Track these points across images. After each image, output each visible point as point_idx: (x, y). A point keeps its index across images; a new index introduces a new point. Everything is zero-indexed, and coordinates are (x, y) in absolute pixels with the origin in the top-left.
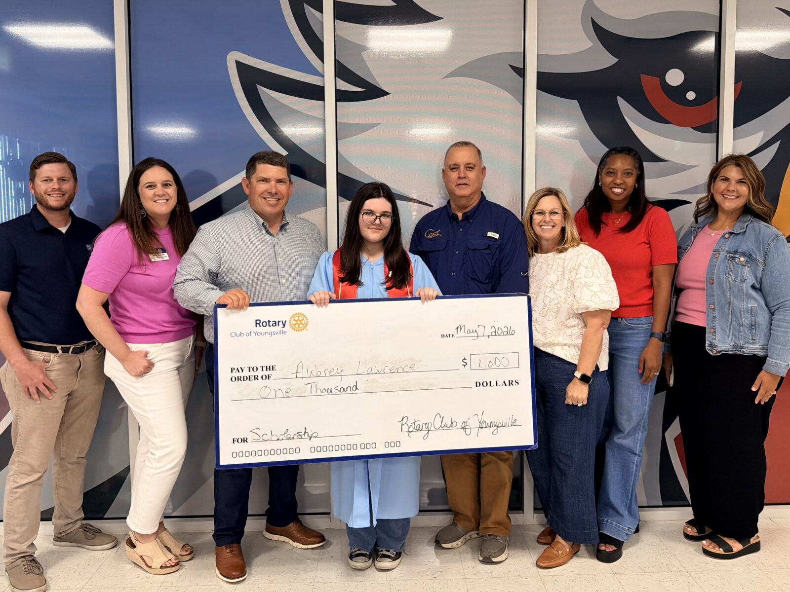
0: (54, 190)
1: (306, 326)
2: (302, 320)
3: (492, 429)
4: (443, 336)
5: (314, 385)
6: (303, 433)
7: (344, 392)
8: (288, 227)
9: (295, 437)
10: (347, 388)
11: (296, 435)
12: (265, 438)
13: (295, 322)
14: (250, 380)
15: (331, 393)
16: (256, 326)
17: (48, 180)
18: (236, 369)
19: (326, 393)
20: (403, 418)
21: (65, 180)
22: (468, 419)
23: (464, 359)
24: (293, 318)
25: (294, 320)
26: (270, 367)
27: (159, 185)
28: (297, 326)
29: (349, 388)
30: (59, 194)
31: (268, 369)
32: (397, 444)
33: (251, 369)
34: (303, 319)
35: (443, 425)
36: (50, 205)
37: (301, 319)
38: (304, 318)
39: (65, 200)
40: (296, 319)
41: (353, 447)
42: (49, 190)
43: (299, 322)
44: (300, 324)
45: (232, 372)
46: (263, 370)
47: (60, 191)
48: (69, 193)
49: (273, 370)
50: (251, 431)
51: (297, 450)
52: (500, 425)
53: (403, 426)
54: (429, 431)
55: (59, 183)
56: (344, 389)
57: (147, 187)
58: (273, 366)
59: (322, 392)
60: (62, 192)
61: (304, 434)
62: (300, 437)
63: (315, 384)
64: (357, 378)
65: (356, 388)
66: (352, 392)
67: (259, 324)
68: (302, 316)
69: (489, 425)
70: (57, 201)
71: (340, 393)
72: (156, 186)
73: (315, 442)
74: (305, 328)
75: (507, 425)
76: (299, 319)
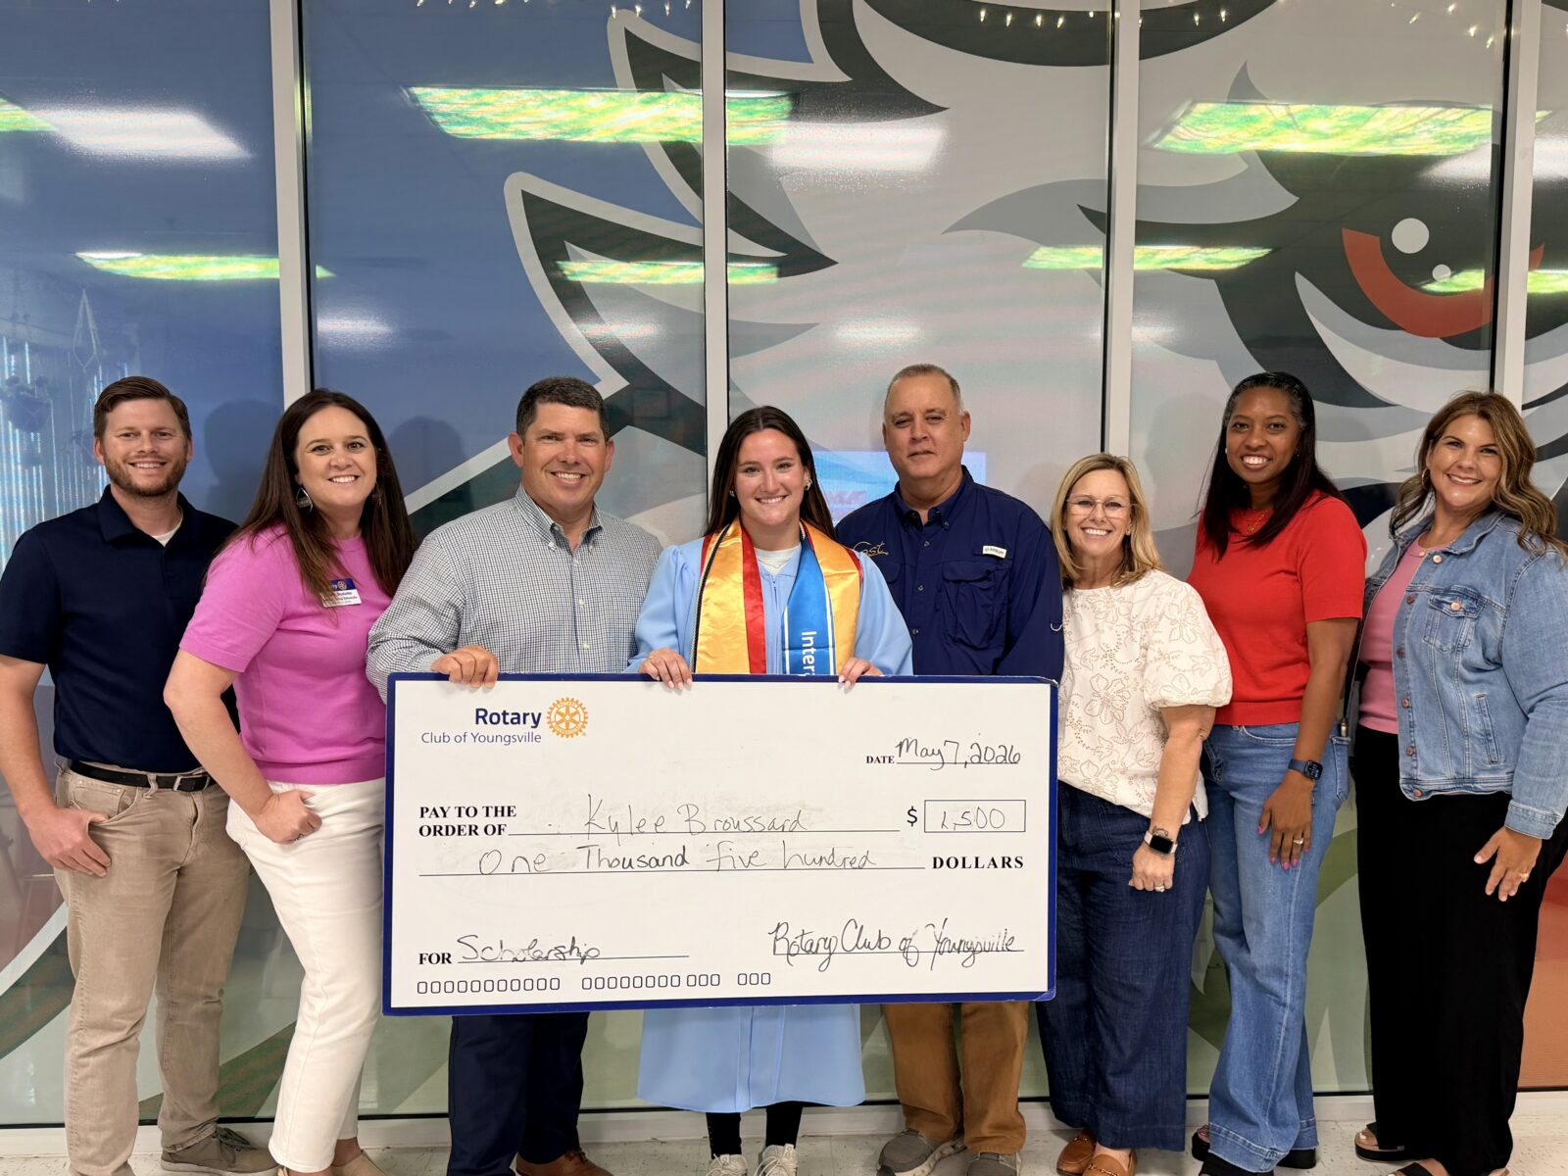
0: (143, 454)
1: (584, 727)
2: (574, 714)
5: (594, 850)
6: (568, 948)
7: (658, 868)
8: (599, 537)
9: (552, 956)
10: (664, 859)
11: (553, 953)
12: (488, 955)
13: (559, 718)
14: (459, 834)
15: (630, 869)
16: (477, 723)
17: (131, 434)
18: (431, 810)
19: (620, 868)
20: (779, 926)
21: (164, 434)
24: (556, 709)
25: (558, 712)
26: (503, 808)
27: (338, 446)
28: (563, 726)
29: (668, 860)
30: (153, 462)
31: (499, 814)
32: (763, 978)
33: (463, 811)
34: (577, 712)
35: (860, 945)
36: (136, 485)
37: (572, 710)
38: (579, 709)
39: (166, 475)
40: (563, 710)
41: (671, 981)
42: (133, 454)
43: (568, 718)
44: (571, 722)
45: (422, 816)
46: (487, 815)
47: (155, 457)
48: (174, 460)
49: (509, 815)
50: (459, 941)
51: (554, 984)
53: (777, 943)
54: (830, 954)
55: (152, 441)
56: (657, 861)
57: (314, 450)
58: (509, 808)
59: (610, 866)
60: (159, 457)
61: (571, 952)
62: (561, 956)
63: (597, 848)
64: (687, 840)
65: (684, 861)
66: (675, 868)
67: (483, 718)
68: (576, 706)
70: (150, 476)
71: (648, 868)
72: (332, 447)
73: (591, 969)
74: (581, 731)
76: (568, 711)
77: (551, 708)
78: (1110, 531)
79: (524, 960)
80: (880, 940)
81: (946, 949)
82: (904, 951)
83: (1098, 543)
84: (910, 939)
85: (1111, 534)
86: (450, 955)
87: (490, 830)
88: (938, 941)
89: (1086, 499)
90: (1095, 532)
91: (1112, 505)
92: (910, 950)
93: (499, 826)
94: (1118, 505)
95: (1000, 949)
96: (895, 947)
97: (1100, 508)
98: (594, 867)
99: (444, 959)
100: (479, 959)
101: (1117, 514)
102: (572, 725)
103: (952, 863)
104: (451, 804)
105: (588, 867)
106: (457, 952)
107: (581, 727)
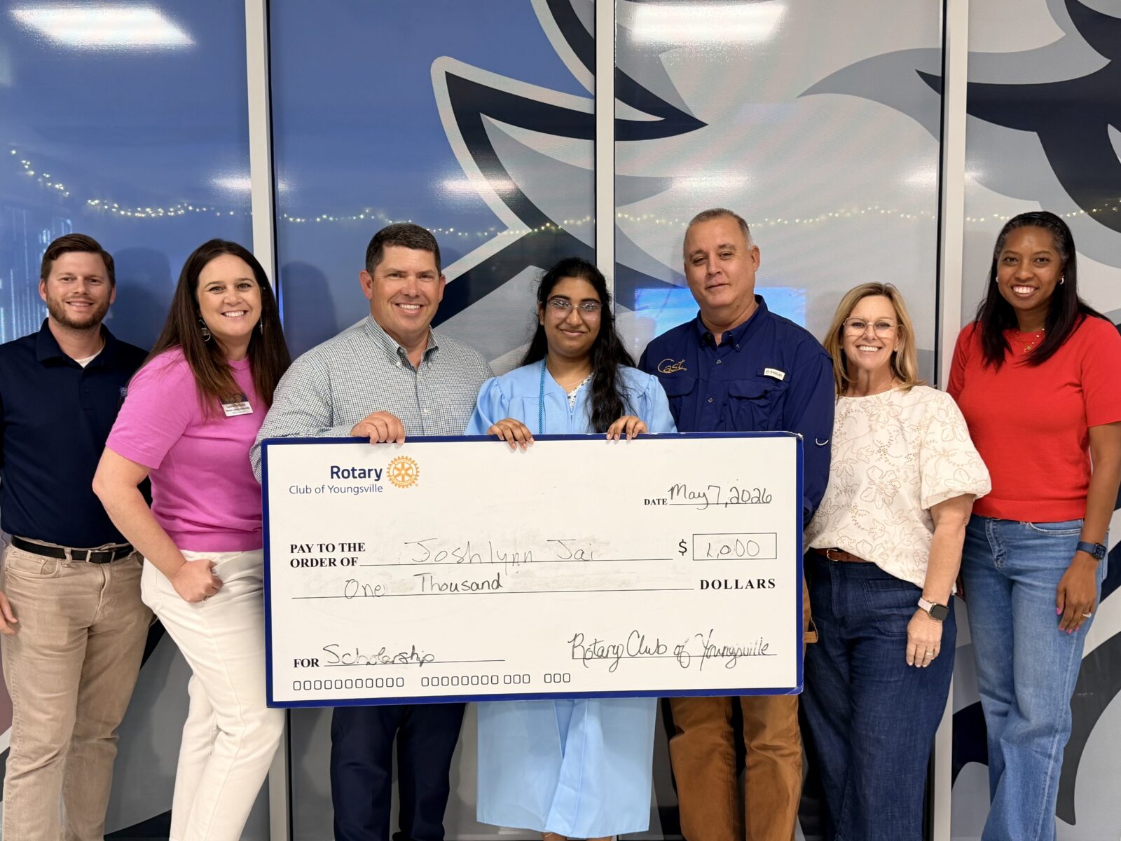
1: (416, 479)
2: (408, 469)
3: (727, 659)
4: (647, 502)
5: (427, 577)
6: (410, 654)
7: (478, 591)
9: (397, 660)
10: (483, 584)
11: (398, 658)
12: (347, 660)
13: (396, 472)
14: (321, 565)
15: (456, 592)
16: (332, 477)
18: (299, 547)
19: (448, 591)
20: (576, 636)
22: (686, 642)
23: (683, 542)
24: (393, 466)
25: (395, 468)
26: (355, 544)
27: (230, 287)
28: (400, 478)
29: (486, 584)
31: (352, 549)
32: (564, 677)
33: (324, 547)
34: (411, 468)
35: (642, 651)
37: (406, 466)
38: (412, 465)
40: (399, 466)
41: (493, 680)
43: (403, 472)
44: (406, 475)
45: (292, 552)
46: (343, 550)
49: (360, 550)
50: (324, 649)
51: (398, 682)
52: (739, 654)
53: (575, 650)
54: (618, 658)
56: (477, 585)
57: (212, 290)
58: (359, 544)
59: (440, 589)
61: (412, 657)
62: (404, 660)
63: (430, 575)
64: (500, 568)
65: (499, 585)
66: (492, 591)
67: (337, 473)
68: (410, 463)
69: (721, 652)
71: (470, 591)
72: (225, 287)
73: (429, 670)
74: (414, 482)
75: (752, 653)
76: (403, 467)
77: (390, 465)
78: (880, 348)
79: (375, 664)
80: (658, 647)
81: (712, 654)
82: (678, 656)
83: (871, 358)
84: (683, 646)
85: (881, 350)
86: (317, 660)
87: (345, 562)
88: (706, 648)
89: (859, 321)
90: (867, 349)
91: (882, 325)
92: (683, 654)
93: (353, 559)
94: (888, 325)
95: (757, 653)
96: (670, 652)
97: (871, 328)
98: (427, 590)
99: (313, 663)
100: (341, 663)
101: (887, 334)
102: (407, 478)
103: (716, 584)
104: (314, 542)
105: (423, 591)
106: (323, 658)
107: (413, 481)
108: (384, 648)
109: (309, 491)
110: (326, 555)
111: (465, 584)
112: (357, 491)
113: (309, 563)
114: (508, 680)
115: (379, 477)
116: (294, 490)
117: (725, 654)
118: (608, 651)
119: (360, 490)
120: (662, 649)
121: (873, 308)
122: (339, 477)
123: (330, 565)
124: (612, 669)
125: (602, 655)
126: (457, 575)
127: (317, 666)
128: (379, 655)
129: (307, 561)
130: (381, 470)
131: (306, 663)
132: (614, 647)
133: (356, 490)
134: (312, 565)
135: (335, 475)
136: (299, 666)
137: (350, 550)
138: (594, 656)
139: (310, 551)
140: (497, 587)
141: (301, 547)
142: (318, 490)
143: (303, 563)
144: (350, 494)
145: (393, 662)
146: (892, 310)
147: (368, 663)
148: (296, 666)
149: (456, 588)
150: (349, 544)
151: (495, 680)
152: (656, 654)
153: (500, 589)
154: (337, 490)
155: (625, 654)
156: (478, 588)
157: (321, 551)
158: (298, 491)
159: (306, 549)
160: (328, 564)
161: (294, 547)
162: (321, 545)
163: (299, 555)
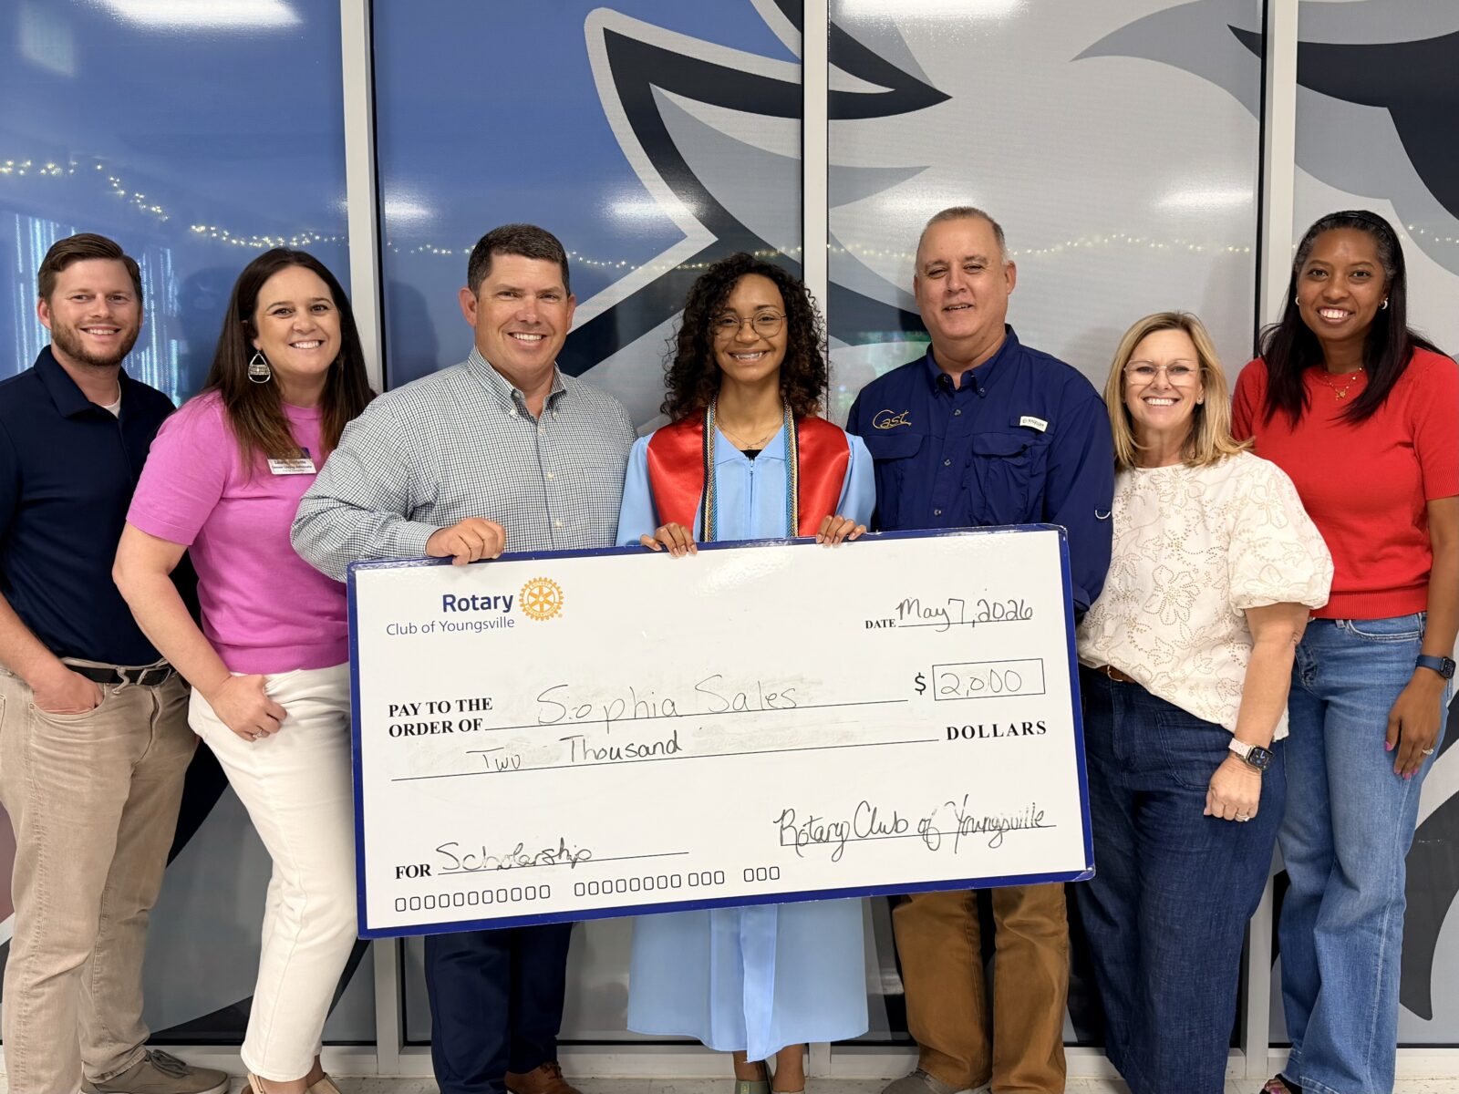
0: (97, 319)
1: (560, 608)
2: (548, 595)
3: (990, 834)
4: (869, 624)
7: (648, 757)
8: (564, 402)
9: (539, 861)
10: (655, 747)
11: (541, 857)
12: (470, 863)
13: (532, 599)
14: (432, 732)
15: (619, 759)
16: (445, 610)
17: (85, 296)
18: (400, 708)
19: (607, 759)
20: (784, 813)
21: (119, 298)
22: (933, 814)
23: (920, 676)
24: (528, 591)
25: (531, 594)
26: (478, 701)
27: (301, 310)
28: (537, 607)
29: (659, 747)
30: (107, 328)
31: (474, 707)
32: (772, 872)
33: (435, 707)
34: (551, 593)
35: (875, 829)
36: (87, 353)
37: (546, 591)
38: (553, 589)
39: (119, 342)
40: (536, 591)
41: (671, 881)
42: (87, 318)
43: (541, 599)
44: (545, 603)
45: (392, 715)
46: (461, 710)
47: (110, 323)
48: (129, 327)
49: (485, 708)
50: (437, 850)
51: (543, 891)
52: (1005, 827)
53: (784, 832)
54: (843, 841)
55: (108, 305)
56: (647, 749)
57: (276, 313)
58: (484, 700)
59: (597, 757)
60: (115, 323)
61: (560, 855)
62: (549, 860)
63: (581, 739)
64: (678, 724)
67: (451, 604)
68: (550, 586)
69: (981, 826)
70: (103, 343)
71: (638, 758)
72: (295, 310)
73: (584, 873)
74: (556, 613)
75: (1023, 826)
76: (541, 591)
77: (524, 590)
78: (1176, 400)
79: (510, 867)
80: (896, 822)
81: (970, 829)
82: (924, 833)
83: (1165, 415)
84: (930, 820)
85: (1178, 403)
86: (428, 867)
87: (465, 726)
88: (960, 821)
89: (1145, 365)
90: (1158, 402)
91: (1178, 369)
92: (930, 831)
93: (475, 721)
94: (1185, 369)
95: (1029, 825)
96: (913, 830)
97: (1162, 374)
98: (579, 759)
99: (423, 871)
100: (461, 869)
101: (1184, 381)
102: (546, 607)
103: (968, 732)
104: (422, 700)
105: (573, 761)
106: (437, 863)
107: (556, 608)
108: (521, 844)
109: (413, 630)
110: (438, 717)
111: (630, 748)
112: (480, 627)
113: (415, 730)
114: (694, 881)
115: (508, 606)
116: (392, 630)
117: (987, 828)
118: (829, 831)
119: (483, 626)
120: (902, 826)
121: (1166, 346)
122: (454, 610)
123: (444, 731)
124: (836, 858)
125: (821, 838)
126: (619, 737)
127: (429, 874)
128: (515, 854)
129: (412, 727)
130: (511, 597)
131: (412, 871)
132: (837, 826)
133: (478, 626)
134: (419, 733)
135: (449, 607)
136: (403, 876)
137: (471, 709)
138: (811, 840)
139: (416, 713)
140: (674, 751)
141: (404, 707)
142: (425, 629)
143: (407, 730)
144: (470, 632)
145: (534, 864)
146: (1192, 348)
147: (500, 867)
148: (398, 877)
149: (618, 754)
150: (471, 701)
151: (676, 882)
152: (894, 834)
153: (678, 754)
154: (451, 627)
155: (852, 836)
156: (648, 753)
157: (432, 712)
158: (399, 630)
159: (411, 710)
160: (442, 731)
161: (394, 708)
162: (431, 704)
163: (401, 720)
